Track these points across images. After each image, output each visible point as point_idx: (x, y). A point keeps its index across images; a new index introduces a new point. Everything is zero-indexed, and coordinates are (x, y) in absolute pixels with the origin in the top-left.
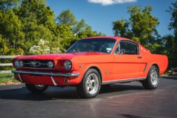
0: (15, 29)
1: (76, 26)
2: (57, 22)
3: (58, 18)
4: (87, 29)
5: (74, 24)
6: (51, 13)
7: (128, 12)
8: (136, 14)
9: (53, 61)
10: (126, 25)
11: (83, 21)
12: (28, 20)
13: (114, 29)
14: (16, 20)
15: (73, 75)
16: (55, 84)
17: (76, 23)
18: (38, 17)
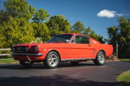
0: (45, 34)
1: (85, 31)
2: (72, 29)
3: (73, 27)
4: (92, 33)
5: (83, 30)
6: (68, 24)
7: (118, 21)
8: (123, 22)
9: (28, 47)
10: (117, 30)
11: (89, 28)
12: (53, 29)
13: (108, 32)
14: (46, 29)
15: (39, 54)
16: (30, 60)
17: (85, 29)
18: (60, 26)
